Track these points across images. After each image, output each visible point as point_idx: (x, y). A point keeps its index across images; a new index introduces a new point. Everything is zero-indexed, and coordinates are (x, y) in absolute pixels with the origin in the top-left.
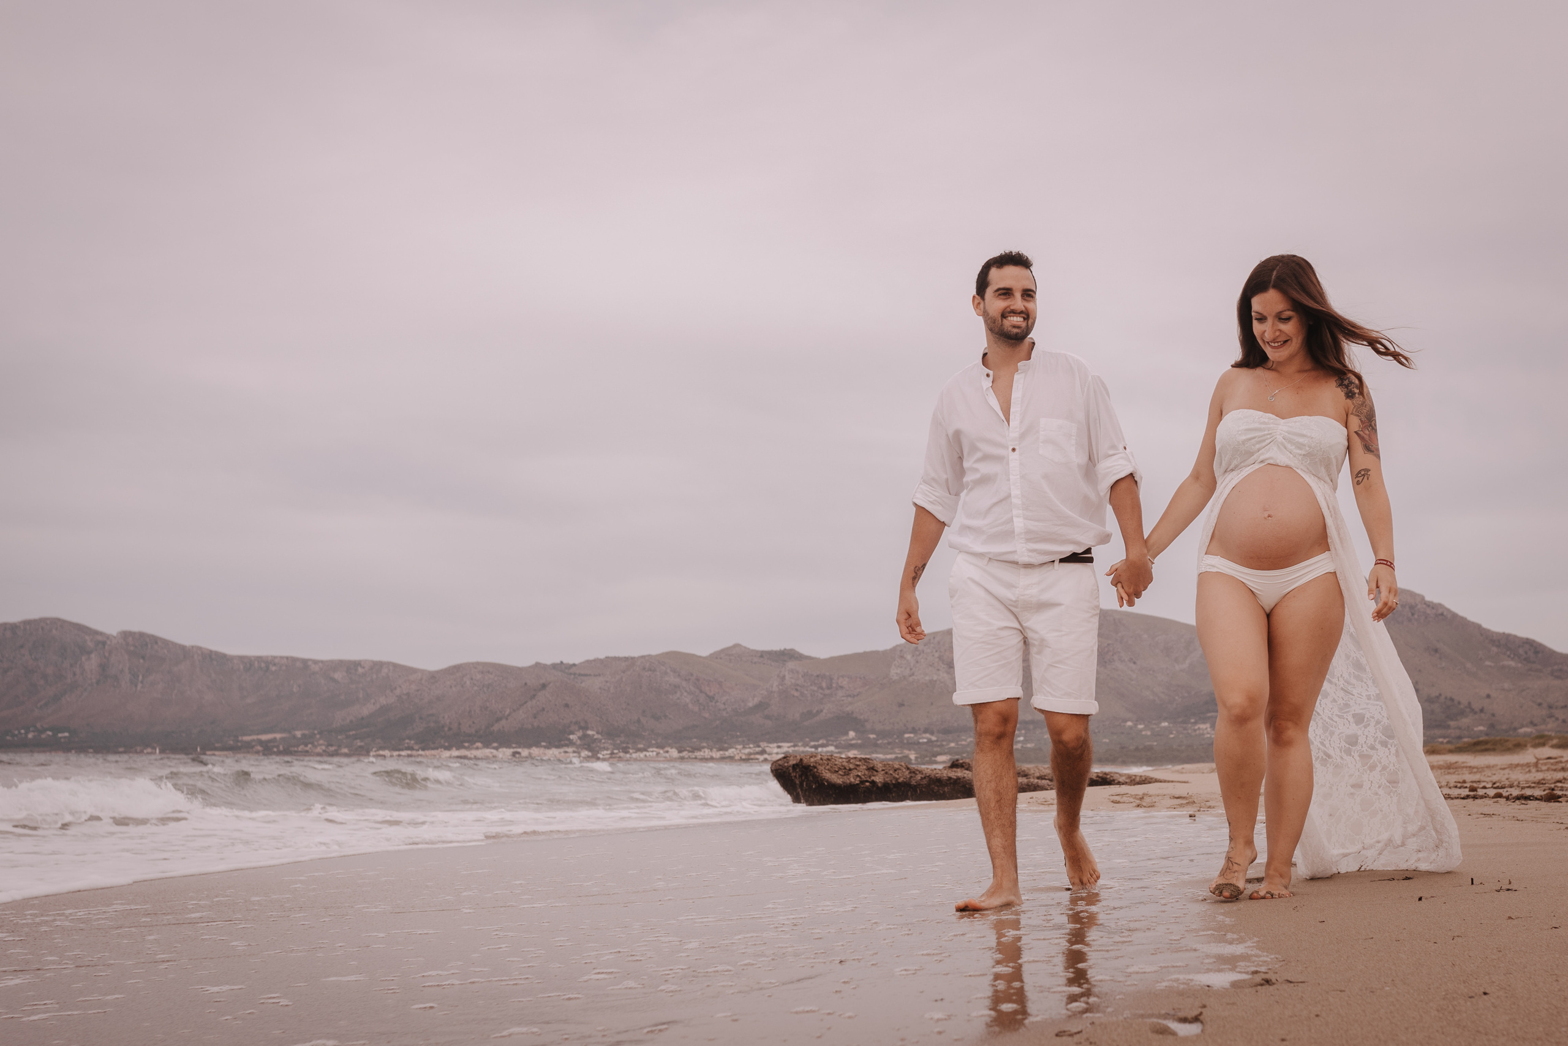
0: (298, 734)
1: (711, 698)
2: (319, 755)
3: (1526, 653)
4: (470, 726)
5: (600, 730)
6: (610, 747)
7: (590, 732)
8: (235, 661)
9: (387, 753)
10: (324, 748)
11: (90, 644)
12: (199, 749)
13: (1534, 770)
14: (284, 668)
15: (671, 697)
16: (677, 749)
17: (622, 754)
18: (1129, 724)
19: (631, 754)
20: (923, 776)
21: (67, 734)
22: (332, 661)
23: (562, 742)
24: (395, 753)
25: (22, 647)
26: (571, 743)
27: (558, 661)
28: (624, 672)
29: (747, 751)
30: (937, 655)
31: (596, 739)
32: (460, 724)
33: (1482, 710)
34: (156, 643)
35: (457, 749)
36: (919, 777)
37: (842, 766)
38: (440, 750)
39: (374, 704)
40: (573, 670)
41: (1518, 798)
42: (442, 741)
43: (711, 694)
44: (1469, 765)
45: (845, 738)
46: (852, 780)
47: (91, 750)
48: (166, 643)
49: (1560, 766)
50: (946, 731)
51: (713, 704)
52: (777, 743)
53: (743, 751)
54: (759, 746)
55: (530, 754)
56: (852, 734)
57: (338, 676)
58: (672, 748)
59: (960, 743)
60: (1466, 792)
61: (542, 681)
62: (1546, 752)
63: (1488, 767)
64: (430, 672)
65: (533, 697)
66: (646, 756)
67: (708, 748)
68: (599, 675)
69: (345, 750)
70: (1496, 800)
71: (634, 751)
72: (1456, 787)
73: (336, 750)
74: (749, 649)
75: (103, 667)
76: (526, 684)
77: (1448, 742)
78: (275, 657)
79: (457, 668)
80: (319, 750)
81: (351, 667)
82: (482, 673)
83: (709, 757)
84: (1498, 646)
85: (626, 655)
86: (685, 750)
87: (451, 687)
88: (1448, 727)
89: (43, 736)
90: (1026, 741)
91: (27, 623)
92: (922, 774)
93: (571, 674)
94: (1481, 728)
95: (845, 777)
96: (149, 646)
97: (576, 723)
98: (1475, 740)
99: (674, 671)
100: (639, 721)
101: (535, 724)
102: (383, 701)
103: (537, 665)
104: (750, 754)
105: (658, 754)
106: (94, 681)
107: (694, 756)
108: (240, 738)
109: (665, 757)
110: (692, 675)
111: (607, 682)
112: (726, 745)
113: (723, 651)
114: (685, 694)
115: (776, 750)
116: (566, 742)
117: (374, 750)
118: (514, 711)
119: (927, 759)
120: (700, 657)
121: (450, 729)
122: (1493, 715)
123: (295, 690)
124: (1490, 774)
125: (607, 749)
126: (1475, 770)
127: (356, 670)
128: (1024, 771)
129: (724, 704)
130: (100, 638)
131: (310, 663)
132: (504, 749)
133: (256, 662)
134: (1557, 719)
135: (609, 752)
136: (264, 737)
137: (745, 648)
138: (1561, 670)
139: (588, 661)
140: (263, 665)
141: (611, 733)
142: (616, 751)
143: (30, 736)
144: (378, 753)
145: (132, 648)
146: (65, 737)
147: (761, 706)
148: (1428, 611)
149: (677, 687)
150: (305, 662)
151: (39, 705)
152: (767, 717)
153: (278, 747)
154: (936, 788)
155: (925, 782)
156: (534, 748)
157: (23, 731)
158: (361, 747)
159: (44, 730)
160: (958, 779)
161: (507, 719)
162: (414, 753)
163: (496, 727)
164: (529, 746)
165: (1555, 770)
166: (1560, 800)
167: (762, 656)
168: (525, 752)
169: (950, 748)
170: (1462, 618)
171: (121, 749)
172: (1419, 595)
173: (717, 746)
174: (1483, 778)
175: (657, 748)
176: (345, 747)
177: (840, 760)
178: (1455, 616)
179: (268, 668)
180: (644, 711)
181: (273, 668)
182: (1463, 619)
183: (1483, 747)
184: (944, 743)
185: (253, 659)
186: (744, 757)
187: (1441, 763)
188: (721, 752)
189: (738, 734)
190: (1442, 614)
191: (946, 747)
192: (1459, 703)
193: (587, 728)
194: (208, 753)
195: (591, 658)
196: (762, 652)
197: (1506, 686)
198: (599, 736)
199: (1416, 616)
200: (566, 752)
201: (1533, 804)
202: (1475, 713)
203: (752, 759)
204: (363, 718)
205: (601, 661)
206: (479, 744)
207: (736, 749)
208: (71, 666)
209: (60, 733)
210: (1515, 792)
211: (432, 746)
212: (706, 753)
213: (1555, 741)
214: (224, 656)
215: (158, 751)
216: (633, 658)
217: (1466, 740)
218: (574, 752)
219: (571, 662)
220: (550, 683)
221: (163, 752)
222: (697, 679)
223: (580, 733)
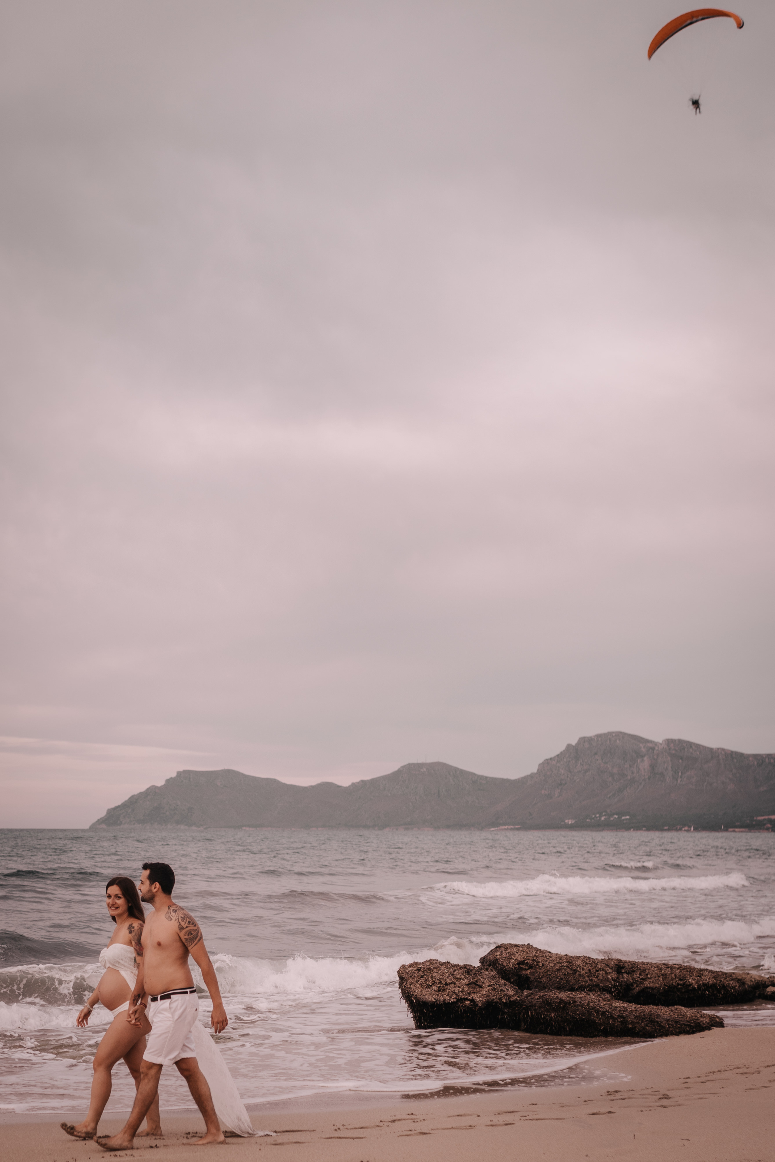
8: (751, 759)
11: (644, 750)
12: (723, 827)
21: (628, 817)
25: (596, 754)
34: (691, 747)
47: (644, 829)
48: (698, 746)
75: (653, 767)
89: (612, 819)
91: (598, 736)
96: (688, 751)
106: (647, 777)
108: (755, 818)
130: (650, 745)
133: (767, 759)
140: (772, 760)
143: (603, 819)
145: (674, 752)
146: (625, 819)
151: (608, 796)
157: (598, 815)
159: (613, 814)
171: (666, 828)
185: (764, 756)
194: (730, 830)
208: (630, 766)
209: (624, 816)
214: (740, 754)
215: (692, 829)
221: (696, 829)
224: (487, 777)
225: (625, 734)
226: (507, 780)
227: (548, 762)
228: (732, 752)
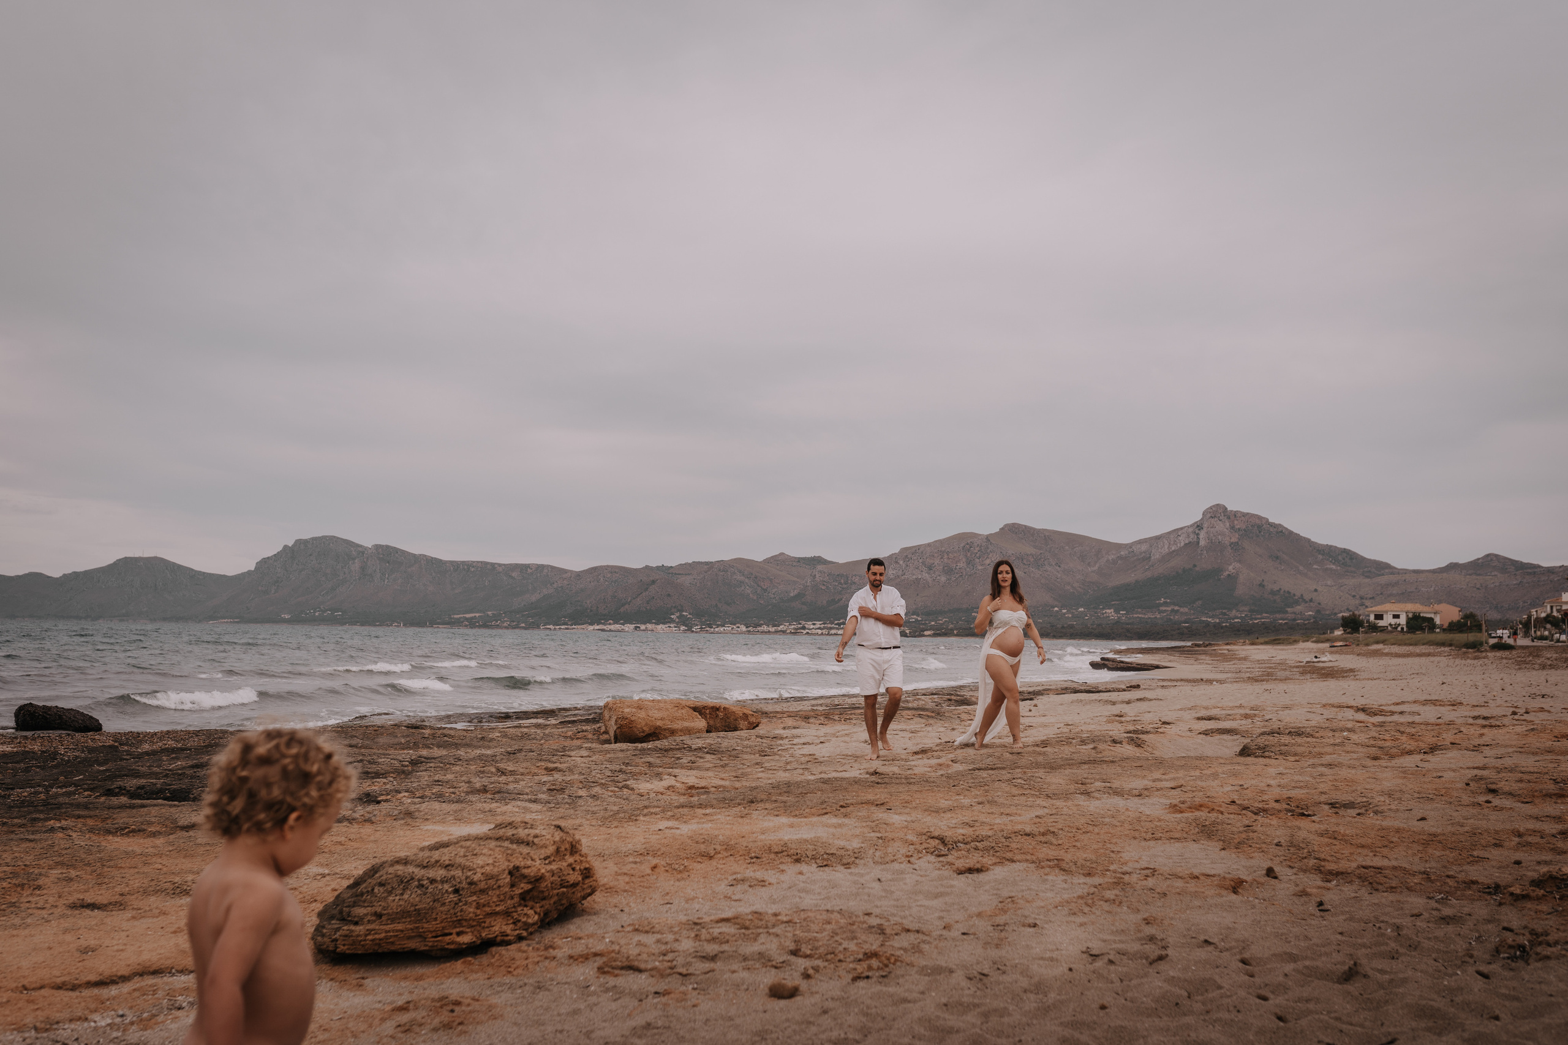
0: (491, 614)
1: (765, 590)
2: (506, 628)
3: (1343, 559)
4: (605, 609)
5: (693, 612)
6: (700, 624)
7: (686, 614)
8: (448, 565)
9: (551, 627)
10: (508, 623)
11: (355, 553)
12: (428, 624)
14: (479, 569)
15: (738, 589)
16: (744, 625)
17: (707, 629)
18: (1056, 609)
19: (714, 629)
21: (340, 613)
22: (511, 565)
23: (667, 620)
24: (557, 627)
25: (311, 554)
26: (672, 621)
27: (661, 565)
28: (705, 572)
30: (921, 561)
31: (690, 618)
32: (598, 608)
33: (1311, 600)
34: (398, 553)
35: (598, 624)
38: (586, 625)
39: (539, 594)
40: (671, 571)
42: (587, 619)
43: (765, 587)
47: (356, 624)
48: (403, 552)
50: (929, 613)
51: (766, 594)
53: (791, 627)
54: (799, 623)
55: (646, 628)
57: (514, 574)
58: (741, 625)
61: (651, 579)
64: (576, 572)
65: (646, 589)
66: (724, 630)
67: (766, 625)
68: (689, 574)
69: (523, 625)
71: (716, 626)
73: (517, 625)
74: (790, 556)
75: (363, 568)
76: (640, 580)
78: (474, 562)
79: (594, 569)
80: (505, 624)
81: (524, 568)
82: (611, 573)
83: (766, 631)
84: (1323, 555)
85: (707, 560)
86: (750, 626)
87: (590, 582)
88: (1287, 612)
89: (325, 614)
91: (314, 539)
93: (670, 573)
94: (1311, 613)
96: (393, 555)
97: (675, 607)
99: (740, 571)
100: (717, 606)
101: (648, 608)
102: (545, 591)
103: (647, 567)
104: (795, 629)
105: (732, 629)
106: (357, 578)
107: (756, 631)
108: (453, 616)
109: (737, 631)
110: (752, 574)
111: (694, 579)
112: (778, 623)
113: (772, 557)
114: (748, 587)
115: (812, 627)
116: (669, 620)
117: (543, 624)
118: (634, 599)
120: (757, 562)
121: (591, 611)
122: (1319, 604)
123: (487, 584)
125: (698, 625)
127: (527, 570)
129: (774, 594)
130: (360, 549)
131: (496, 566)
132: (629, 625)
133: (461, 565)
135: (699, 627)
136: (468, 616)
137: (788, 556)
138: (1370, 572)
139: (680, 565)
140: (466, 567)
141: (699, 614)
142: (703, 627)
143: (316, 614)
144: (545, 627)
145: (382, 556)
146: (339, 615)
147: (799, 596)
148: (1272, 529)
149: (742, 582)
150: (493, 564)
151: (322, 594)
152: (805, 603)
153: (478, 622)
156: (649, 624)
157: (312, 611)
158: (533, 622)
159: (326, 611)
161: (629, 604)
162: (569, 627)
163: (622, 610)
164: (645, 623)
167: (799, 561)
168: (643, 627)
169: (931, 625)
171: (375, 623)
172: (1265, 518)
173: (772, 624)
175: (731, 624)
176: (522, 623)
178: (1291, 532)
179: (469, 569)
180: (720, 599)
181: (473, 569)
182: (1299, 535)
185: (459, 563)
186: (792, 631)
188: (775, 628)
189: (787, 615)
190: (1281, 532)
192: (1294, 595)
193: (681, 611)
194: (434, 626)
195: (683, 562)
196: (800, 558)
197: (1329, 583)
198: (692, 617)
199: (1262, 533)
200: (669, 627)
202: (1306, 602)
203: (797, 633)
204: (532, 603)
205: (690, 565)
206: (611, 621)
207: (786, 625)
208: (342, 567)
209: (336, 612)
211: (581, 622)
212: (765, 628)
214: (441, 560)
215: (402, 624)
216: (712, 563)
218: (675, 627)
219: (670, 565)
220: (656, 580)
221: (405, 625)
222: (756, 577)
223: (678, 614)
224: (204, 573)
225: (338, 538)
226: (224, 576)
227: (264, 561)
228: (433, 558)
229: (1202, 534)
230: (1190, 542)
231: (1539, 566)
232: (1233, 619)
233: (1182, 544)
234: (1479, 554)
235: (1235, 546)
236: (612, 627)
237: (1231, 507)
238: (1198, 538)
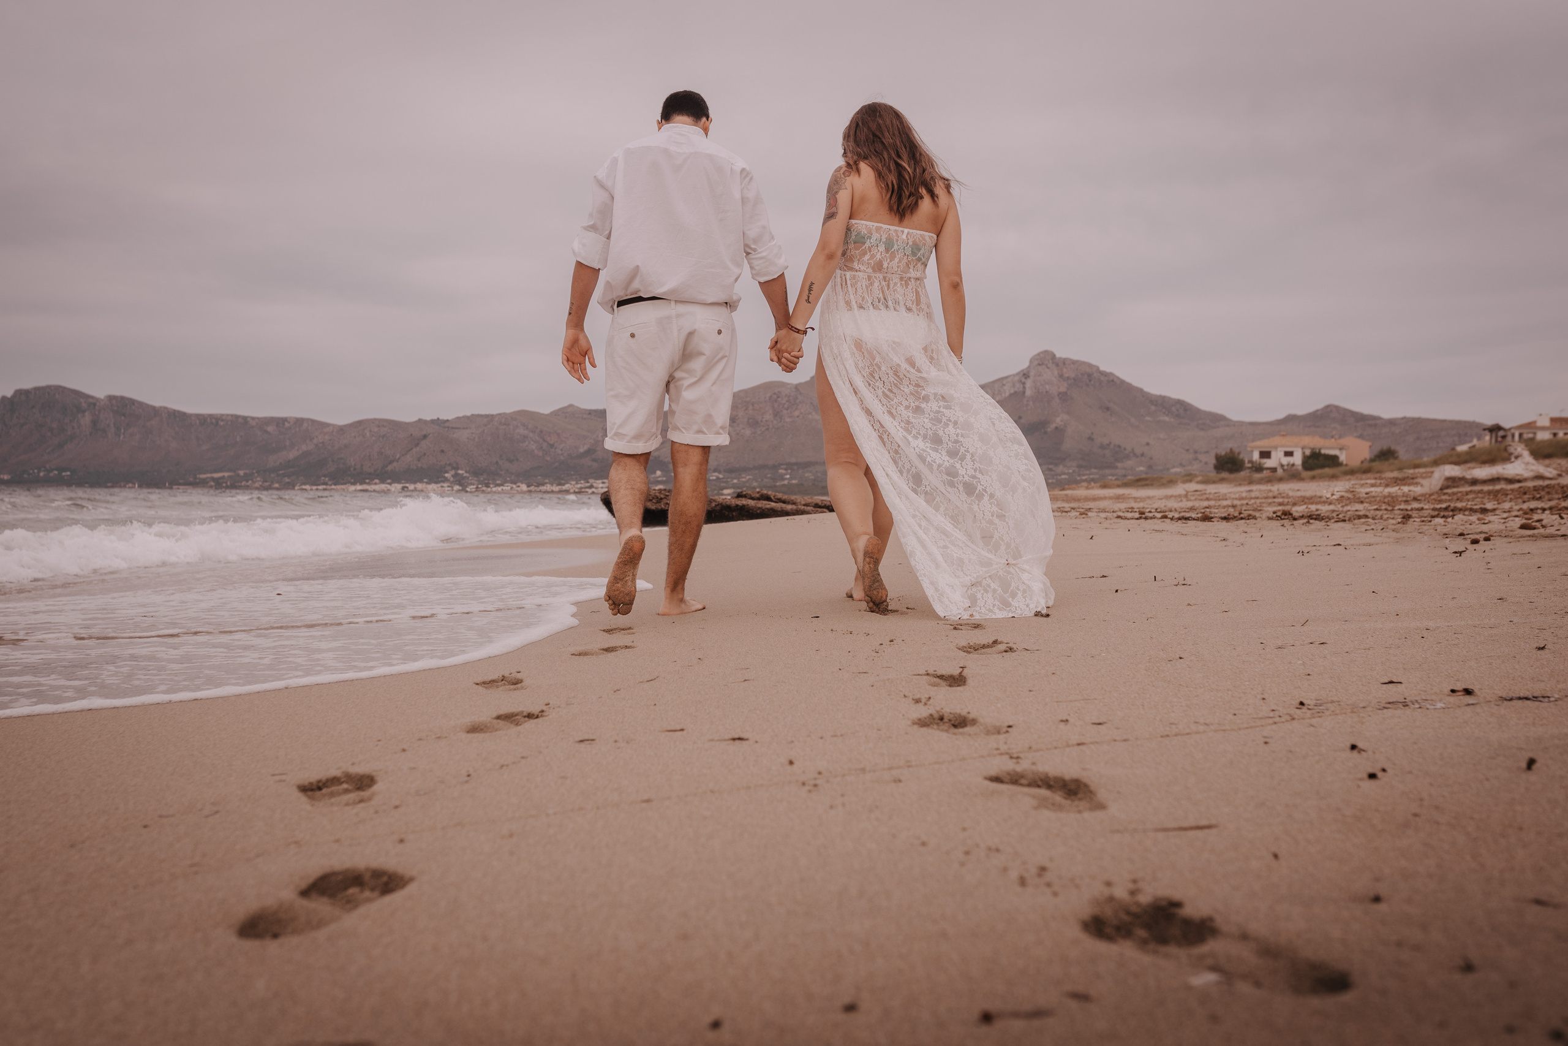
0: (241, 473)
1: (552, 446)
2: (258, 488)
3: (1178, 410)
4: (370, 467)
5: (468, 469)
6: (476, 483)
7: (460, 472)
8: (193, 418)
9: (308, 487)
10: (260, 483)
11: (84, 405)
12: (167, 484)
13: (1184, 500)
14: (229, 423)
15: (521, 445)
16: (526, 484)
17: (484, 488)
19: (491, 488)
20: (717, 504)
21: (68, 473)
22: (265, 418)
23: (440, 479)
24: (314, 488)
26: (446, 480)
27: (435, 418)
28: (485, 425)
29: (579, 486)
31: (465, 477)
32: (362, 465)
33: (1142, 455)
34: (134, 404)
35: (361, 484)
36: (713, 504)
37: (655, 496)
38: (347, 485)
39: (298, 450)
40: (447, 424)
41: (1180, 519)
42: (349, 478)
43: (552, 442)
44: (1133, 496)
45: (653, 476)
46: (663, 506)
47: (87, 485)
48: (141, 404)
49: (1205, 497)
50: (731, 471)
51: (553, 450)
52: (602, 479)
53: (576, 486)
54: (588, 482)
55: (415, 489)
56: (659, 473)
57: (270, 429)
58: (522, 483)
59: (741, 480)
60: (1137, 515)
61: (424, 433)
62: (1192, 486)
63: (1149, 498)
64: (339, 426)
65: (417, 445)
66: (502, 489)
67: (550, 484)
68: (467, 428)
69: (277, 485)
70: (1163, 520)
71: (494, 485)
72: (1128, 511)
73: (270, 485)
74: (580, 408)
75: (94, 423)
76: (411, 435)
77: (1116, 479)
78: (223, 415)
79: (360, 423)
80: (257, 485)
81: (280, 422)
82: (379, 426)
83: (550, 490)
84: (1156, 405)
85: (487, 413)
86: (532, 485)
87: (355, 437)
88: (1116, 468)
89: (51, 474)
90: (791, 479)
91: (37, 389)
92: (716, 502)
93: (445, 427)
94: (1142, 468)
95: (657, 504)
96: (128, 407)
97: (450, 465)
98: (1138, 478)
99: (523, 425)
100: (497, 463)
101: (419, 465)
102: (304, 448)
103: (420, 420)
104: (581, 488)
105: (512, 488)
106: (88, 433)
107: (538, 490)
108: (198, 476)
109: (517, 491)
110: (537, 428)
111: (472, 433)
112: (563, 482)
113: (560, 410)
114: (532, 443)
115: (601, 485)
116: (442, 479)
117: (298, 484)
118: (403, 455)
119: (716, 492)
120: (543, 414)
121: (355, 469)
122: (1151, 458)
123: (238, 440)
124: (1151, 503)
125: (473, 485)
126: (1139, 500)
127: (284, 424)
128: (792, 500)
129: (562, 450)
130: (91, 400)
131: (249, 419)
132: (396, 485)
133: (209, 419)
134: (1201, 461)
135: (475, 487)
136: (216, 475)
137: (577, 407)
138: (1204, 424)
139: (458, 418)
140: (214, 421)
141: (476, 472)
142: (480, 486)
143: (42, 474)
144: (301, 487)
145: (115, 408)
146: (67, 476)
147: (590, 452)
148: (1102, 378)
149: (525, 437)
150: (245, 418)
151: (47, 451)
152: (594, 460)
153: (226, 483)
154: (727, 513)
155: (718, 508)
156: (418, 484)
157: (36, 471)
158: (288, 483)
159: (52, 470)
160: (744, 506)
161: (398, 462)
162: (328, 487)
163: (389, 468)
164: (415, 482)
165: (1201, 500)
166: (1213, 520)
167: (590, 414)
168: (411, 487)
169: (733, 484)
170: (1128, 383)
171: (109, 485)
172: (1095, 366)
173: (556, 482)
174: (1146, 506)
175: (511, 483)
176: (277, 482)
177: (654, 492)
178: (1123, 382)
179: (217, 423)
180: (501, 456)
181: (222, 423)
182: (1130, 385)
183: (1144, 483)
184: (729, 480)
185: (206, 416)
186: (577, 490)
187: (1112, 495)
188: (560, 487)
189: (572, 473)
190: (1113, 381)
191: (732, 483)
192: (1125, 449)
193: (457, 468)
194: (175, 487)
195: (461, 415)
196: (590, 410)
197: (1162, 436)
198: (468, 475)
199: (1092, 382)
200: (442, 487)
201: (1191, 523)
202: (1137, 457)
203: (583, 492)
204: (289, 461)
205: (467, 417)
206: (377, 481)
207: (571, 484)
208: (71, 421)
209: (64, 472)
210: (1177, 515)
211: (342, 482)
212: (548, 487)
213: (1199, 478)
214: (184, 414)
215: (137, 486)
216: (492, 416)
217: (1130, 477)
218: (448, 486)
219: (445, 418)
220: (429, 434)
221: (140, 486)
222: (541, 431)
223: (453, 472)
225: (64, 388)
228: (175, 410)
229: (1029, 383)
230: (1015, 392)
231: (1379, 418)
232: (1060, 475)
233: (1007, 394)
234: (1319, 406)
235: (1064, 397)
236: (377, 487)
237: (1059, 354)
238: (1024, 388)
